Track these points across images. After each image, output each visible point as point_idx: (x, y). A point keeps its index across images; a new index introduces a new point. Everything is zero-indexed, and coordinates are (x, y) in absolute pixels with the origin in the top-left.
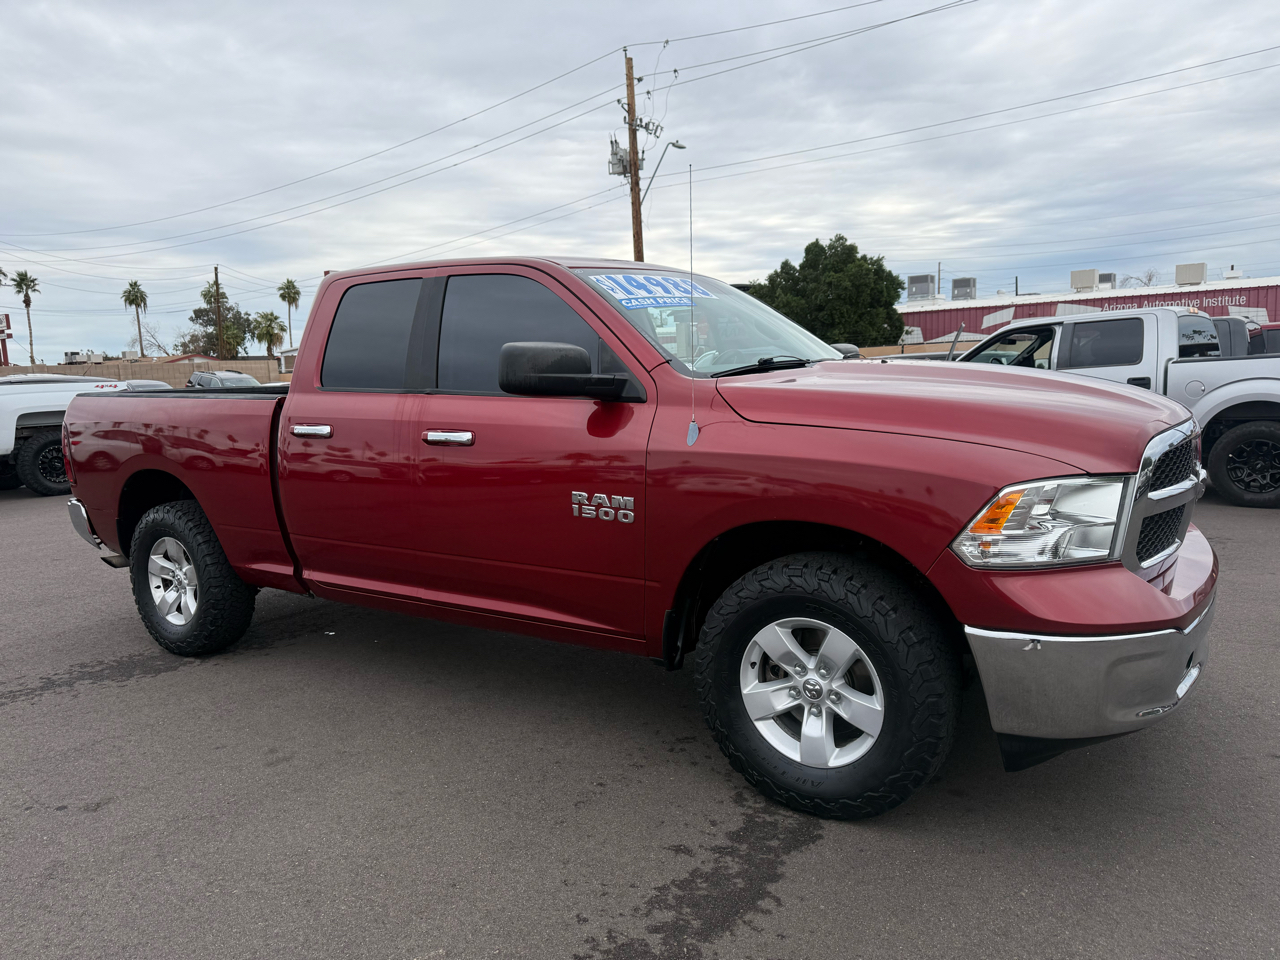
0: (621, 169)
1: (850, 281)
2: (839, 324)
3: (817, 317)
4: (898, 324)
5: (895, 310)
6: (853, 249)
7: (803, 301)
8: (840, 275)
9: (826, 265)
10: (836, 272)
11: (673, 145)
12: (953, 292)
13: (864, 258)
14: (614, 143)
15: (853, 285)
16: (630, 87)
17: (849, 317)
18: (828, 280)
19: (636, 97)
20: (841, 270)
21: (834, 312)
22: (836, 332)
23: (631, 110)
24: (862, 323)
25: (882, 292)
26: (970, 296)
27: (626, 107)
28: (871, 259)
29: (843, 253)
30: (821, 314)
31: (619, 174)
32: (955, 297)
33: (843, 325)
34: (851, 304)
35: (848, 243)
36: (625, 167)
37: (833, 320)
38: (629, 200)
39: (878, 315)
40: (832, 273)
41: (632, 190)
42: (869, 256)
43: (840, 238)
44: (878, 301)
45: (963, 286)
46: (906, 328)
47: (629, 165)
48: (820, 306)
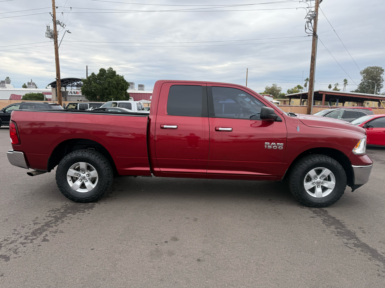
0: (51, 36)
1: (116, 82)
2: (112, 94)
3: (105, 91)
4: (128, 96)
5: (127, 92)
6: (115, 72)
7: (101, 86)
8: (112, 79)
9: (107, 76)
10: (110, 78)
11: (67, 31)
12: (138, 88)
13: (118, 75)
14: (48, 27)
15: (117, 83)
16: (54, 9)
17: (115, 93)
18: (108, 81)
19: (56, 13)
20: (112, 78)
21: (111, 90)
22: (112, 96)
23: (54, 17)
24: (119, 94)
25: (124, 86)
26: (143, 90)
27: (52, 15)
28: (120, 76)
29: (112, 73)
30: (107, 91)
31: (49, 37)
32: (139, 90)
33: (114, 95)
34: (116, 89)
35: (113, 70)
36: (52, 36)
37: (110, 93)
38: (54, 47)
39: (123, 93)
40: (109, 79)
41: (55, 44)
42: (119, 75)
43: (111, 68)
44: (123, 89)
45: (141, 86)
46: (130, 97)
47: (54, 36)
48: (106, 88)
